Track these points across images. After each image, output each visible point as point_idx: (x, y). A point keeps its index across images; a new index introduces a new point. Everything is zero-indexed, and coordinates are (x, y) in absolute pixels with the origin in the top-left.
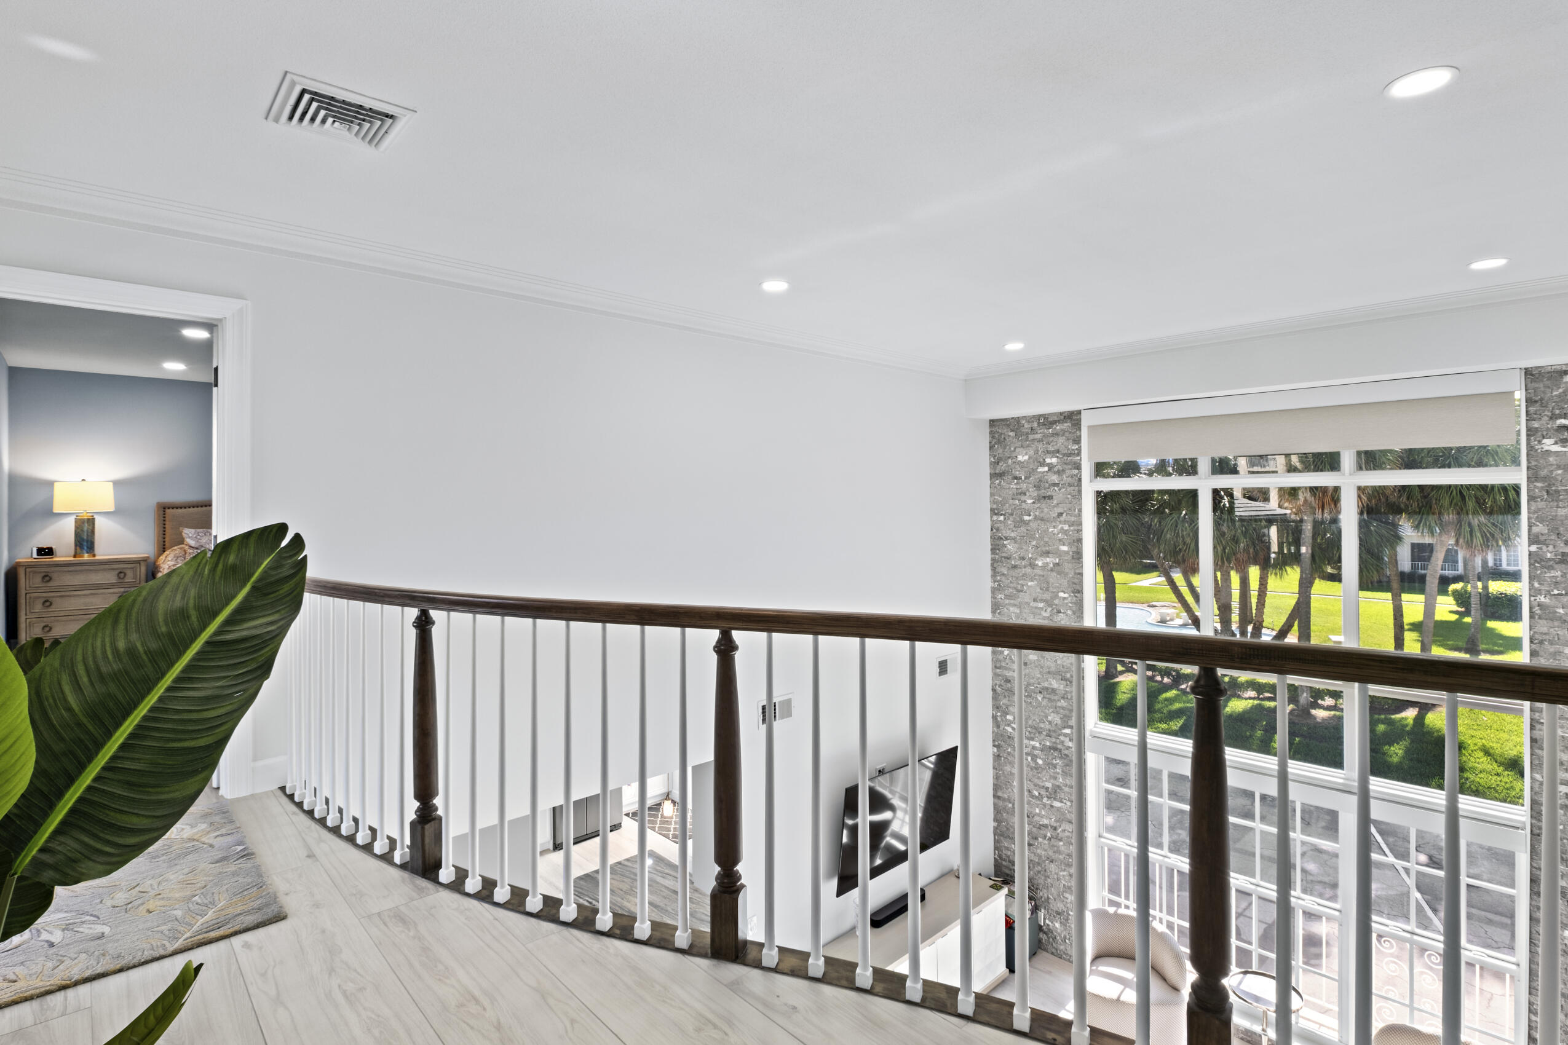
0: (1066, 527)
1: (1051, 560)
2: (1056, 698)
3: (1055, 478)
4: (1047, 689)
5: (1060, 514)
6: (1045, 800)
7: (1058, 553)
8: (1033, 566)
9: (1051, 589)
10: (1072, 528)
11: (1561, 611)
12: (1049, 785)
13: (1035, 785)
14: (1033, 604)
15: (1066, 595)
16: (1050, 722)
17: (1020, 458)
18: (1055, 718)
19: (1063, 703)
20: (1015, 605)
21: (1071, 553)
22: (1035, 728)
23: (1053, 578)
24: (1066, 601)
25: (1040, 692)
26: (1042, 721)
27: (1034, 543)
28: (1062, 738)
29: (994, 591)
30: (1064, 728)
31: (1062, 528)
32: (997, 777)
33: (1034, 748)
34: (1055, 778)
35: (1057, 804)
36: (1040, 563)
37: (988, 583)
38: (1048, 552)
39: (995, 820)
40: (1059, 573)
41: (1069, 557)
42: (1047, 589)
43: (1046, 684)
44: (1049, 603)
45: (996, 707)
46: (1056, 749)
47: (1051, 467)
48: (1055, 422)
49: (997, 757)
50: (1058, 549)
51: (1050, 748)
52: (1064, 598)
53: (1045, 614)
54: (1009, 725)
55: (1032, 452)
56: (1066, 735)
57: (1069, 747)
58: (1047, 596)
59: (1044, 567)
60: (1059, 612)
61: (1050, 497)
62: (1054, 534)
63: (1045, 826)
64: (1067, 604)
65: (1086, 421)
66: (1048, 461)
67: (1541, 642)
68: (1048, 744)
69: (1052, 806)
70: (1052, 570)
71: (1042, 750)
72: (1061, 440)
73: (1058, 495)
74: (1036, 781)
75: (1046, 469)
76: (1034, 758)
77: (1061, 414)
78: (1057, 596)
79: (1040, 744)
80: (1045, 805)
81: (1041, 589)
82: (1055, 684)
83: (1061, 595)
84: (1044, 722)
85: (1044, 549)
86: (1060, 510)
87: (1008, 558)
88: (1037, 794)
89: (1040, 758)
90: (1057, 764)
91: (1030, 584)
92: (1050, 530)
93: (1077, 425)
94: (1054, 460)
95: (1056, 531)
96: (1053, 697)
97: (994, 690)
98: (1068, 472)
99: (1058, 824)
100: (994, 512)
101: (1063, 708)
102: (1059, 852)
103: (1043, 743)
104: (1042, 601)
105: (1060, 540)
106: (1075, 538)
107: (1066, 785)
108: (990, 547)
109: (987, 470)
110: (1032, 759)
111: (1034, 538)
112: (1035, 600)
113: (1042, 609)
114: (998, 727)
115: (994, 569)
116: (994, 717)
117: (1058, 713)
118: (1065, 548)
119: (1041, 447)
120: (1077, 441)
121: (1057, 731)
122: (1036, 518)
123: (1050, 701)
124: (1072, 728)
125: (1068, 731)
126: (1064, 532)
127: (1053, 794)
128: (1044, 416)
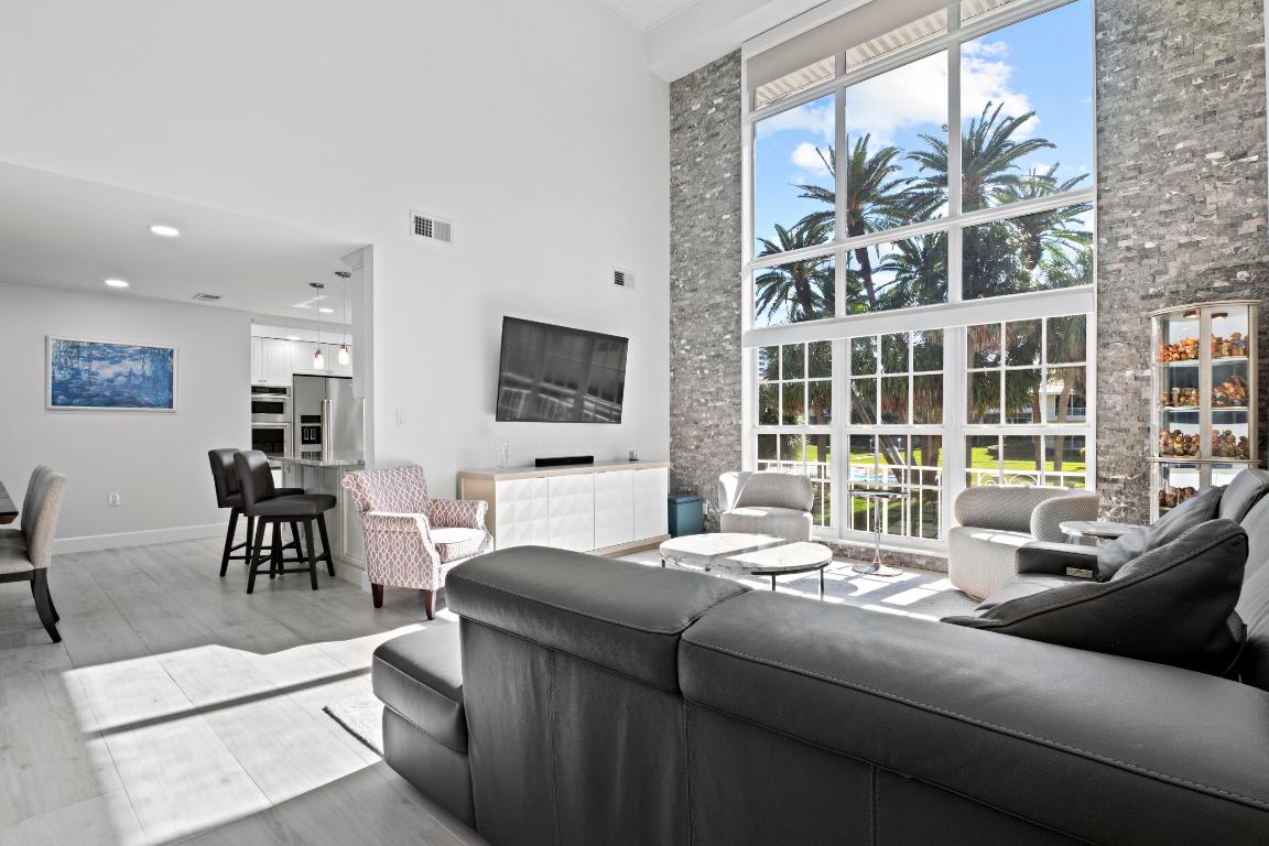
0: (729, 156)
1: (717, 190)
2: (719, 311)
3: (721, 116)
4: (713, 305)
5: (725, 146)
6: (710, 404)
7: (723, 181)
8: (703, 200)
9: (717, 215)
10: (733, 156)
11: (1122, 84)
12: (713, 389)
13: (703, 393)
14: (703, 234)
15: (728, 216)
16: (715, 334)
17: (694, 108)
18: (718, 328)
19: (725, 313)
20: (688, 241)
21: (732, 178)
22: (703, 344)
23: (718, 204)
24: (728, 223)
25: (708, 310)
26: (708, 335)
27: (704, 180)
28: (723, 344)
29: (672, 234)
30: (725, 334)
31: (726, 158)
32: (673, 398)
33: (702, 361)
34: (718, 382)
35: (719, 404)
36: (708, 196)
37: (668, 228)
38: (715, 184)
39: (672, 435)
40: (723, 198)
41: (731, 182)
42: (714, 216)
43: (712, 302)
44: (714, 229)
45: (673, 336)
46: (718, 356)
47: (717, 107)
48: (721, 65)
49: (673, 380)
50: (722, 178)
51: (714, 356)
52: (727, 220)
53: (711, 240)
54: (682, 349)
55: (703, 99)
56: (727, 340)
57: (729, 350)
58: (713, 223)
59: (711, 198)
60: (722, 233)
61: (717, 134)
62: (719, 166)
63: (710, 427)
65: (745, 57)
66: (715, 102)
67: (1106, 118)
68: (713, 353)
69: (715, 407)
70: (717, 198)
71: (708, 361)
72: (726, 80)
73: (723, 129)
74: (704, 390)
75: (714, 109)
76: (702, 369)
77: (727, 56)
78: (721, 220)
79: (707, 356)
80: (709, 408)
81: (709, 218)
82: (718, 299)
83: (725, 217)
84: (710, 335)
85: (711, 182)
86: (723, 143)
87: (683, 201)
88: (703, 401)
89: (707, 368)
90: (719, 369)
91: (700, 217)
92: (717, 163)
93: (738, 62)
94: (720, 100)
95: (721, 162)
96: (717, 311)
97: (671, 322)
98: (731, 106)
99: (720, 421)
100: (673, 164)
101: (725, 318)
102: (721, 446)
103: (709, 354)
104: (709, 229)
105: (724, 169)
106: (736, 164)
107: (726, 385)
108: (669, 196)
109: (667, 128)
110: (700, 371)
111: (704, 175)
112: (704, 230)
113: (710, 236)
114: (674, 353)
115: (672, 214)
116: (672, 345)
117: (721, 323)
119: (710, 92)
120: (738, 76)
121: (719, 339)
122: (706, 157)
123: (715, 315)
124: (731, 332)
125: (728, 336)
126: (727, 161)
127: (716, 396)
128: (713, 64)
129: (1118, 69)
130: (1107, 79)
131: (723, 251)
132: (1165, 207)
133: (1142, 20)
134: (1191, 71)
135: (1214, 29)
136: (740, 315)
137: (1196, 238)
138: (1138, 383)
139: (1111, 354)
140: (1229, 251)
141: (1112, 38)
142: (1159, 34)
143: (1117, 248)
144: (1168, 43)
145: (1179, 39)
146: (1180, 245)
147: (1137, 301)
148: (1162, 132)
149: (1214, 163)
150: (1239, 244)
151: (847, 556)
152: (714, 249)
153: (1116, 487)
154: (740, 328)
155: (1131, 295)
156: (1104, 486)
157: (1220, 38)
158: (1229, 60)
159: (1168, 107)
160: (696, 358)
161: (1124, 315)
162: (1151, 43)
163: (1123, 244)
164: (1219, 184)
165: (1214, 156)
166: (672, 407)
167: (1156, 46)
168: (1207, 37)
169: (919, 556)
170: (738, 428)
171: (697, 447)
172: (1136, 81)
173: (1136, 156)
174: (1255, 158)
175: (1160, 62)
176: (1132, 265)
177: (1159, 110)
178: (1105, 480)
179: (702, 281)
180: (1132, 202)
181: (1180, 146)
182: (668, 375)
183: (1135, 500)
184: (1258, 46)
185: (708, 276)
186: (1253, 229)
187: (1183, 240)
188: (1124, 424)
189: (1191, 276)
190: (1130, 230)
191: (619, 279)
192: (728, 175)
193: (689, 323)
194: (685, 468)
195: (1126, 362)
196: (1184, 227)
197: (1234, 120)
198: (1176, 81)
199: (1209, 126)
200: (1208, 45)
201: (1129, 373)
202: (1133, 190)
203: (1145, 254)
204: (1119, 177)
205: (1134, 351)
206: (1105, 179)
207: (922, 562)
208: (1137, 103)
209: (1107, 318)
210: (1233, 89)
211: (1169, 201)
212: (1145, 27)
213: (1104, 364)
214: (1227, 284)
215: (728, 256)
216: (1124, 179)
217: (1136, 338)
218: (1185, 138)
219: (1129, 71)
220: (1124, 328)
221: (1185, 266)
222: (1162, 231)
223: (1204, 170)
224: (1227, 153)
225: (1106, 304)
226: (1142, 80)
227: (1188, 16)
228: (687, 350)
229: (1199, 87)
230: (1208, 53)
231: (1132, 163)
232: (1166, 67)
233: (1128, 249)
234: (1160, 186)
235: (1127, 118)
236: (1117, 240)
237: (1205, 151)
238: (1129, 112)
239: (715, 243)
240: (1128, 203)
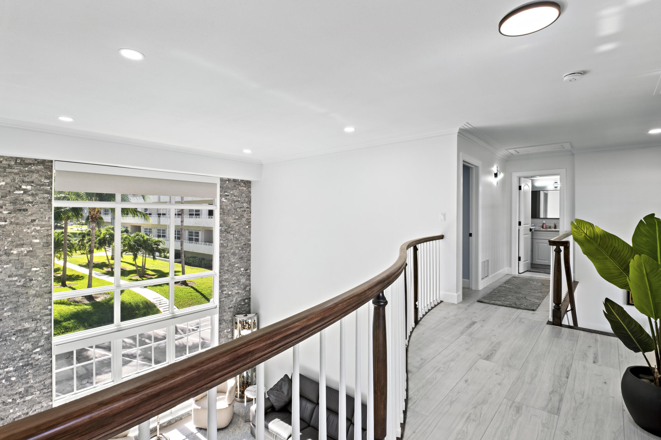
0: (38, 228)
1: (24, 250)
2: (28, 333)
3: (30, 199)
4: (20, 330)
5: (33, 221)
6: (18, 401)
7: (32, 244)
8: (9, 254)
9: (25, 267)
10: (43, 229)
11: (225, 244)
12: (22, 390)
13: (9, 396)
14: (8, 279)
15: (38, 269)
16: (23, 351)
18: (27, 346)
19: (34, 334)
21: (42, 243)
23: (26, 260)
24: (37, 273)
25: (14, 334)
26: (15, 353)
27: (10, 239)
28: (33, 356)
30: (35, 349)
31: (35, 229)
33: (8, 372)
35: (29, 398)
36: (15, 252)
38: (23, 244)
40: (31, 256)
41: (42, 246)
42: (22, 268)
43: (19, 328)
44: (22, 276)
46: (27, 365)
47: (26, 191)
48: (30, 164)
50: (31, 242)
51: (23, 366)
52: (36, 271)
53: (20, 284)
55: (8, 180)
56: (36, 353)
57: (39, 359)
58: (21, 272)
59: (19, 254)
60: (31, 280)
61: (26, 210)
62: (28, 233)
64: (38, 274)
65: (56, 168)
66: (24, 187)
68: (21, 364)
70: (26, 255)
71: (15, 371)
72: (35, 176)
73: (33, 209)
74: (10, 393)
75: (22, 192)
76: (8, 379)
77: (35, 160)
78: (30, 270)
79: (14, 367)
80: (18, 404)
81: (16, 268)
82: (27, 325)
83: (34, 269)
84: (17, 352)
85: (19, 243)
86: (33, 218)
88: (10, 400)
89: (14, 376)
90: (28, 374)
91: (5, 266)
92: (25, 230)
93: (49, 169)
94: (29, 187)
95: (29, 231)
96: (25, 334)
98: (40, 196)
99: (30, 409)
101: (34, 337)
103: (16, 366)
104: (16, 276)
105: (33, 236)
106: (45, 235)
107: (36, 383)
110: (6, 381)
111: (9, 236)
112: (9, 277)
113: (16, 281)
117: (29, 342)
118: (37, 241)
119: (17, 178)
120: (49, 178)
121: (29, 353)
122: (11, 223)
123: (23, 337)
125: (38, 350)
127: (25, 393)
128: (22, 160)
129: (224, 239)
130: (222, 242)
131: (32, 292)
132: (233, 282)
133: (229, 227)
134: (239, 245)
135: (243, 235)
136: (49, 334)
137: (239, 291)
138: (227, 333)
139: (222, 326)
140: (244, 295)
141: (223, 230)
142: (232, 233)
143: (223, 294)
144: (235, 236)
145: (237, 236)
146: (236, 293)
147: (228, 309)
148: (233, 261)
149: (242, 271)
150: (246, 293)
152: (21, 290)
154: (50, 343)
157: (244, 238)
158: (245, 245)
159: (234, 254)
161: (225, 314)
162: (231, 235)
163: (225, 292)
164: (243, 277)
165: (242, 269)
167: (232, 235)
168: (242, 237)
172: (228, 244)
173: (228, 267)
174: (249, 271)
175: (233, 240)
176: (226, 299)
177: (232, 254)
179: (7, 314)
180: (227, 280)
181: (236, 265)
184: (250, 243)
185: (14, 309)
186: (248, 289)
187: (237, 292)
189: (238, 301)
190: (226, 288)
195: (225, 328)
196: (237, 288)
197: (246, 261)
198: (236, 247)
199: (242, 261)
200: (242, 240)
201: (225, 331)
202: (227, 277)
203: (229, 295)
204: (224, 272)
205: (226, 324)
206: (221, 272)
208: (228, 251)
209: (221, 315)
210: (246, 252)
211: (234, 281)
212: (230, 229)
213: (220, 330)
214: (244, 303)
216: (225, 273)
218: (237, 263)
219: (226, 241)
220: (224, 318)
221: (237, 299)
222: (233, 289)
223: (240, 273)
224: (244, 269)
225: (220, 311)
226: (229, 245)
227: (238, 230)
229: (240, 250)
230: (242, 241)
231: (227, 268)
232: (234, 242)
233: (226, 294)
234: (232, 276)
235: (226, 255)
236: (223, 291)
237: (241, 268)
238: (226, 253)
239: (23, 286)
240: (226, 280)
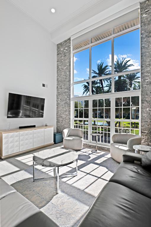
3: (67, 52)
5: (67, 58)
7: (67, 65)
8: (63, 69)
11: (146, 46)
17: (62, 50)
18: (66, 97)
19: (67, 94)
20: (60, 78)
22: (63, 100)
26: (64, 98)
27: (63, 65)
29: (57, 76)
32: (57, 111)
33: (63, 104)
34: (66, 108)
35: (66, 113)
36: (64, 69)
37: (56, 75)
38: (65, 66)
39: (57, 120)
40: (67, 69)
41: (69, 66)
43: (65, 91)
44: (65, 75)
45: (57, 98)
47: (66, 50)
48: (67, 41)
49: (57, 108)
51: (65, 103)
55: (63, 48)
57: (68, 102)
58: (65, 74)
60: (67, 76)
61: (66, 55)
63: (64, 118)
65: (71, 39)
67: (143, 53)
72: (68, 44)
73: (67, 54)
74: (63, 110)
77: (68, 39)
80: (64, 114)
83: (67, 73)
87: (59, 69)
88: (63, 112)
90: (66, 106)
91: (63, 73)
92: (66, 61)
93: (70, 40)
94: (67, 48)
97: (57, 95)
98: (69, 49)
99: (66, 117)
100: (57, 62)
102: (66, 122)
108: (57, 68)
109: (56, 54)
110: (62, 106)
112: (63, 76)
114: (57, 102)
115: (57, 72)
116: (57, 100)
119: (65, 46)
120: (70, 43)
121: (66, 99)
122: (64, 60)
123: (65, 94)
124: (69, 98)
125: (68, 99)
126: (68, 61)
127: (66, 111)
128: (65, 41)
129: (145, 43)
130: (143, 45)
131: (67, 80)
136: (70, 94)
138: (149, 111)
139: (144, 105)
141: (144, 36)
147: (149, 93)
151: (91, 147)
152: (65, 80)
153: (145, 134)
154: (70, 97)
155: (148, 92)
156: (143, 134)
160: (62, 103)
161: (147, 96)
163: (146, 81)
166: (57, 113)
169: (105, 148)
170: (70, 118)
171: (62, 122)
172: (149, 46)
173: (149, 62)
176: (148, 86)
178: (143, 132)
179: (63, 87)
182: (56, 107)
183: (149, 137)
185: (64, 86)
188: (147, 120)
190: (148, 78)
191: (44, 85)
192: (68, 64)
193: (60, 96)
194: (59, 127)
195: (147, 106)
201: (148, 109)
202: (148, 69)
204: (145, 66)
205: (149, 104)
206: (143, 67)
207: (106, 149)
208: (149, 50)
209: (143, 97)
213: (143, 107)
215: (68, 82)
216: (146, 67)
217: (149, 101)
219: (148, 44)
220: (147, 99)
225: (143, 94)
228: (60, 102)
233: (148, 82)
235: (147, 53)
236: (145, 80)
238: (148, 52)
239: (65, 78)
240: (147, 72)
